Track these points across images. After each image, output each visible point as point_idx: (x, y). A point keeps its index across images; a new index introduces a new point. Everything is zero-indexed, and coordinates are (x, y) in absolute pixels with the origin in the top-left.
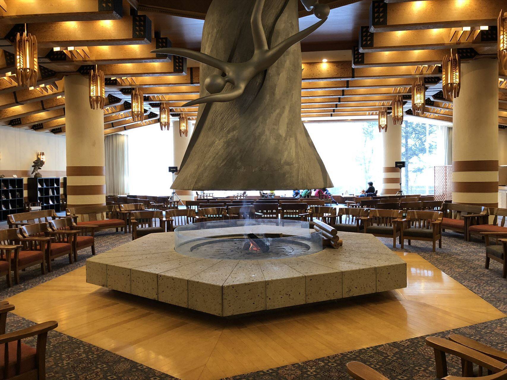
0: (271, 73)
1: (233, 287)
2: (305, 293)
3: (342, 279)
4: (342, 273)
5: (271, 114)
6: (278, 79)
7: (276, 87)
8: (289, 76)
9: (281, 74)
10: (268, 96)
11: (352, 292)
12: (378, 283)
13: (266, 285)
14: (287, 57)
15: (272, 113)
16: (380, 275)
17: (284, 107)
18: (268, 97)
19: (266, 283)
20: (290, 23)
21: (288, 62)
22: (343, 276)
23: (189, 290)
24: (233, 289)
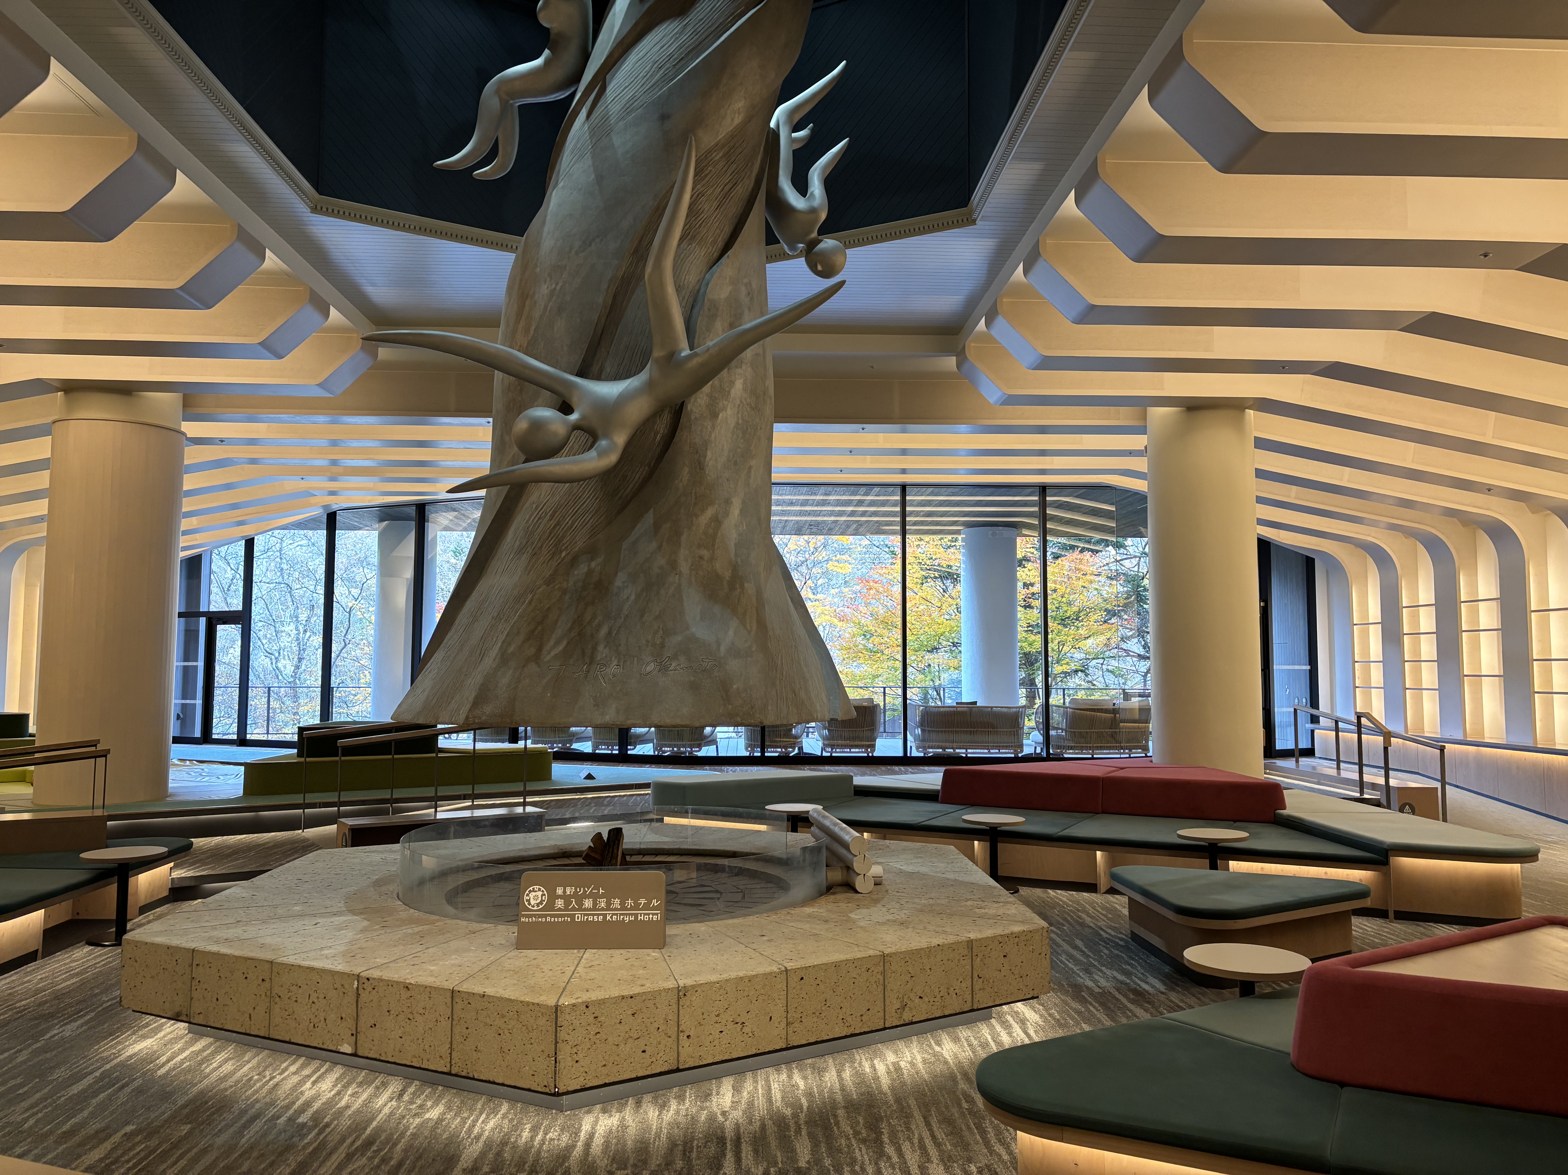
0: (694, 409)
1: (587, 1007)
2: (787, 1018)
3: (883, 973)
4: (884, 958)
5: (694, 519)
6: (713, 427)
7: (707, 449)
8: (740, 421)
9: (721, 415)
10: (686, 470)
11: (911, 1009)
12: (978, 985)
13: (679, 998)
14: (739, 371)
15: (697, 516)
16: (981, 960)
17: (728, 502)
18: (685, 474)
19: (679, 991)
20: (746, 285)
21: (739, 384)
22: (887, 965)
23: (455, 1017)
24: (586, 1010)
